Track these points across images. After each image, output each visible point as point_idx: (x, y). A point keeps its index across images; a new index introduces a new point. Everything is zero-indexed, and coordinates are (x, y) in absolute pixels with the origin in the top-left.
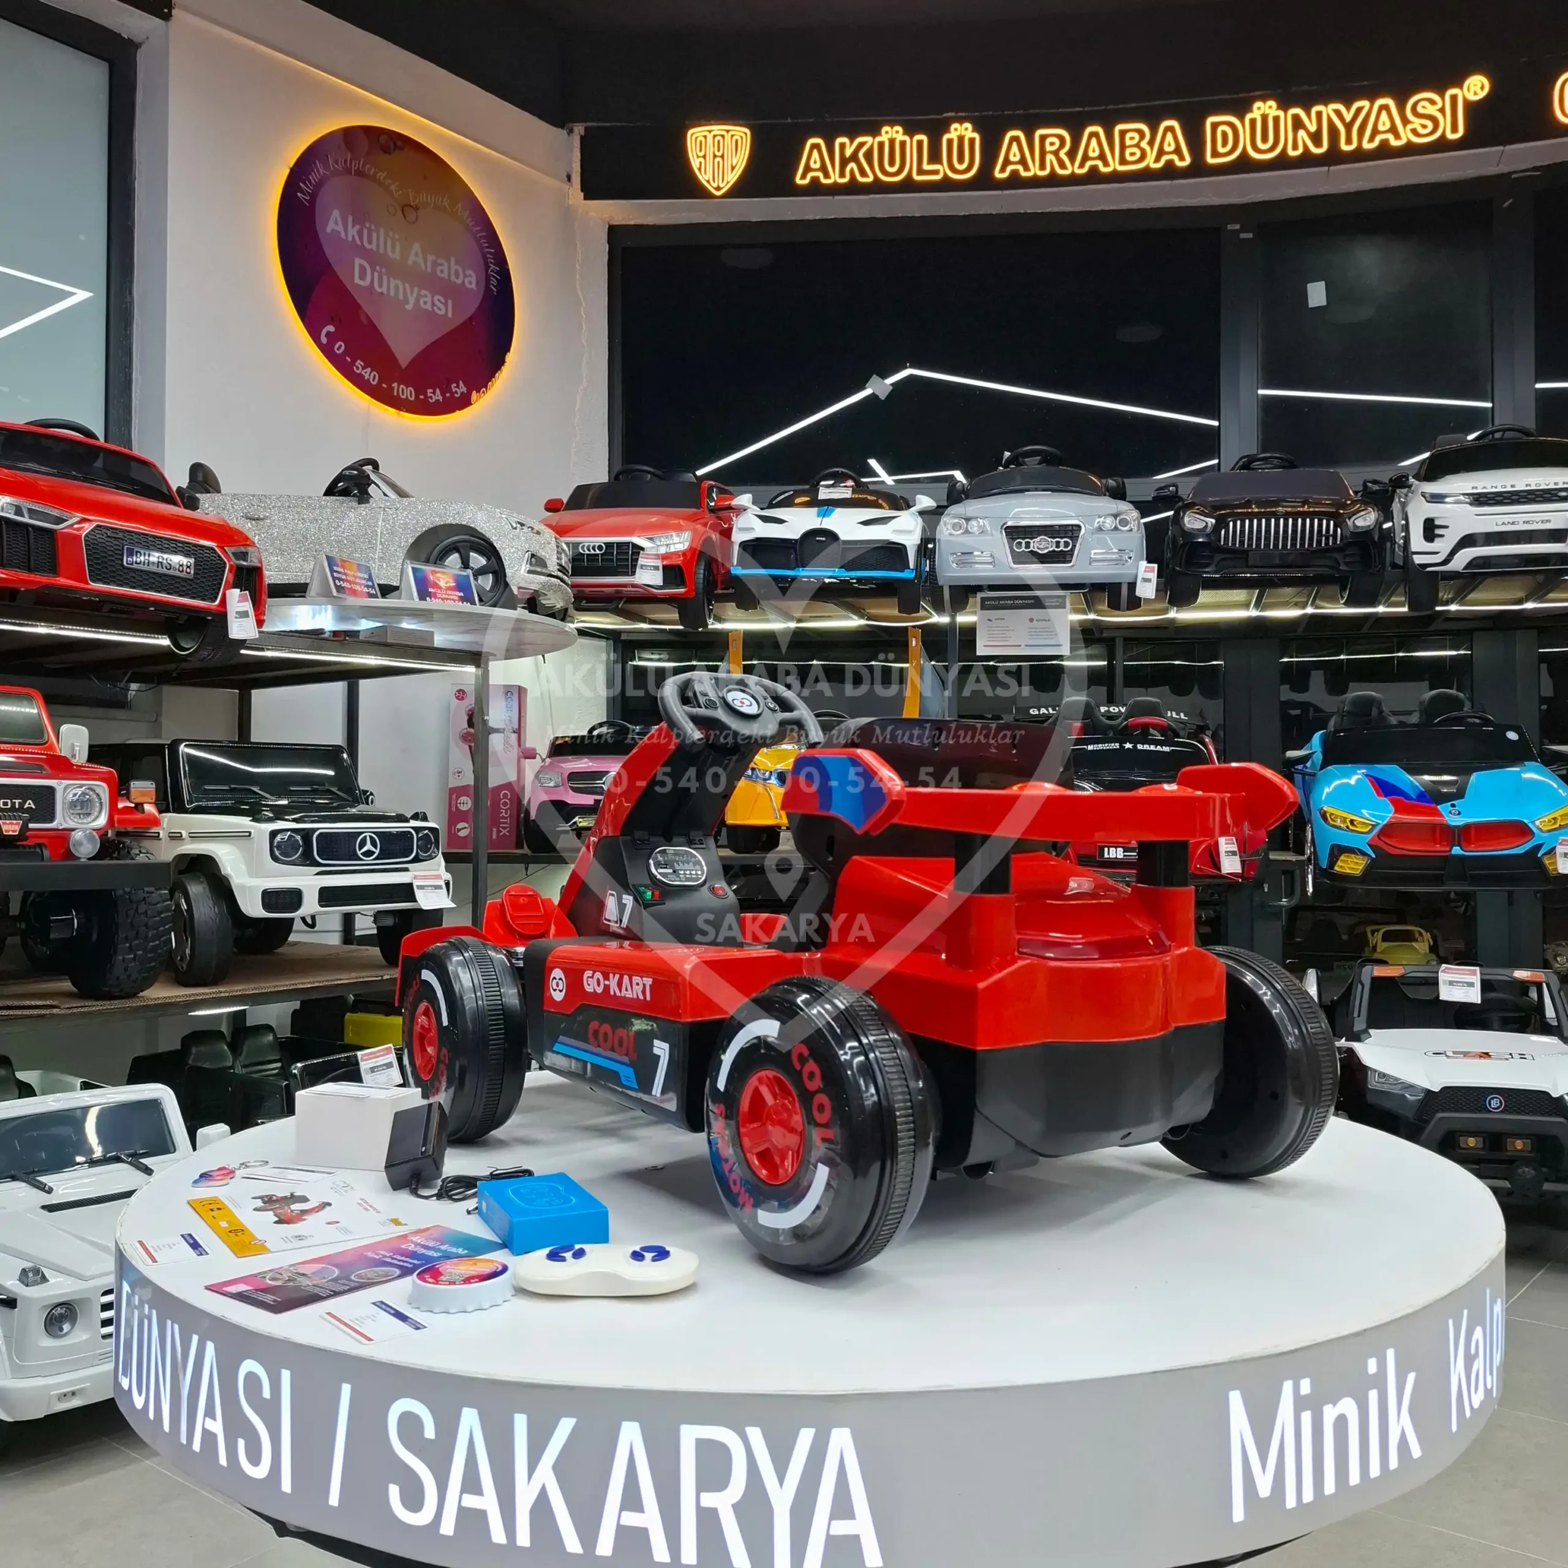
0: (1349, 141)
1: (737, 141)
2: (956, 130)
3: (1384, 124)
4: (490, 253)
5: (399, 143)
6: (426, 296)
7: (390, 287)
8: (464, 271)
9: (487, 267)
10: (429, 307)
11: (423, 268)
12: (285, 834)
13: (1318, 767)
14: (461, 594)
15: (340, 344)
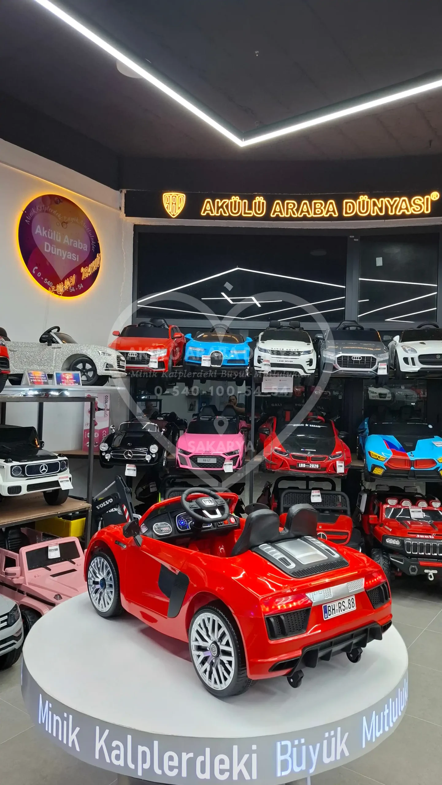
0: (392, 212)
1: (180, 199)
2: (258, 199)
3: (403, 206)
4: (92, 237)
5: (61, 200)
6: (69, 254)
7: (57, 251)
8: (83, 244)
9: (91, 242)
10: (70, 258)
11: (69, 244)
12: (16, 467)
13: (368, 434)
14: (75, 381)
15: (39, 273)
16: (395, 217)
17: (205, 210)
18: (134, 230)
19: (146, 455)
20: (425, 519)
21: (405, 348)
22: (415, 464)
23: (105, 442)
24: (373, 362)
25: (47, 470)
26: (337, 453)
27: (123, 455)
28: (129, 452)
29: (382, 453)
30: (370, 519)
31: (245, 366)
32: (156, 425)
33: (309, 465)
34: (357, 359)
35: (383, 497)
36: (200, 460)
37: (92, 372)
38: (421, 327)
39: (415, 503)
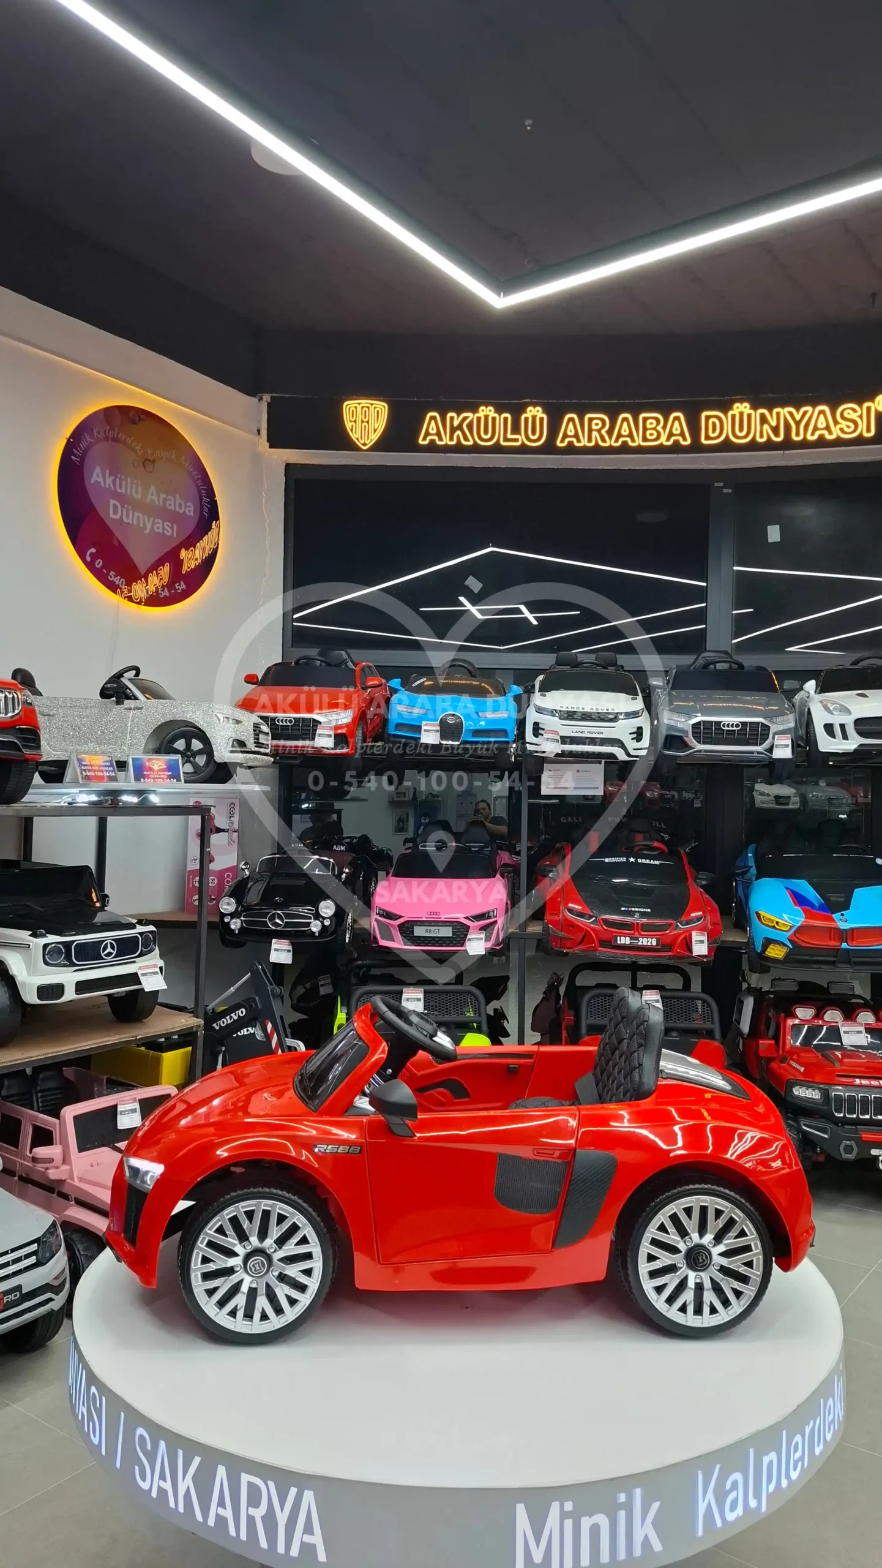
0: (798, 434)
1: (378, 412)
2: (531, 411)
3: (822, 424)
4: (204, 489)
5: (142, 416)
6: (158, 523)
7: (134, 518)
8: (185, 503)
9: (201, 500)
10: (160, 531)
11: (157, 503)
12: (53, 945)
13: (754, 878)
14: (170, 773)
15: (99, 560)
16: (804, 444)
17: (427, 434)
18: (285, 476)
19: (312, 921)
20: (871, 1046)
21: (827, 706)
22: (849, 936)
23: (230, 896)
24: (763, 732)
25: (115, 953)
26: (693, 915)
27: (266, 921)
28: (278, 914)
29: (784, 915)
30: (761, 1047)
31: (508, 742)
32: (331, 860)
33: (637, 939)
34: (732, 726)
35: (786, 1004)
36: (419, 931)
37: (205, 757)
38: (858, 662)
39: (850, 1015)
